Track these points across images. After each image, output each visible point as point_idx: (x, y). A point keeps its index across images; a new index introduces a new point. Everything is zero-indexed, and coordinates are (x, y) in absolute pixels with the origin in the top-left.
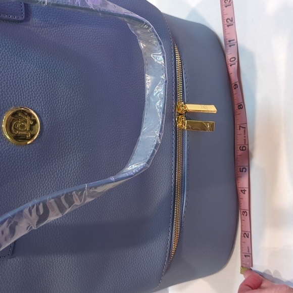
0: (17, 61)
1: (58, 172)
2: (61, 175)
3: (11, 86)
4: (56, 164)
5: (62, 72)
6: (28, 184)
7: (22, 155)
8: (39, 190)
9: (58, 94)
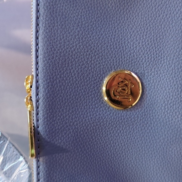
0: (119, 20)
1: (164, 137)
2: (168, 140)
3: (111, 49)
4: (162, 129)
5: (170, 28)
6: (132, 149)
7: (124, 119)
8: (144, 154)
9: (164, 52)
